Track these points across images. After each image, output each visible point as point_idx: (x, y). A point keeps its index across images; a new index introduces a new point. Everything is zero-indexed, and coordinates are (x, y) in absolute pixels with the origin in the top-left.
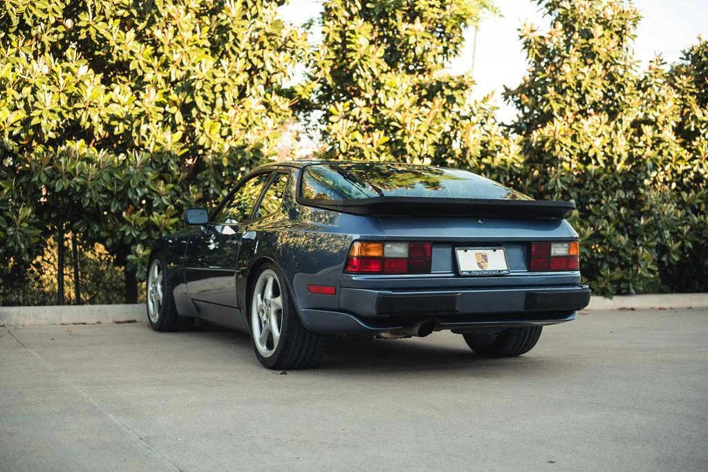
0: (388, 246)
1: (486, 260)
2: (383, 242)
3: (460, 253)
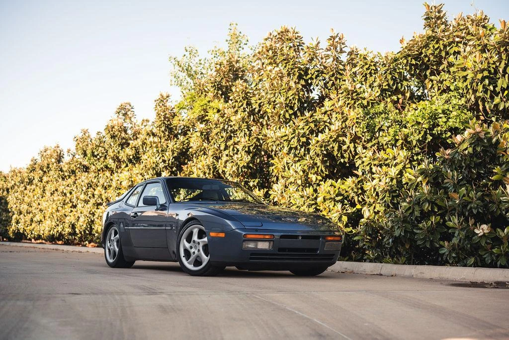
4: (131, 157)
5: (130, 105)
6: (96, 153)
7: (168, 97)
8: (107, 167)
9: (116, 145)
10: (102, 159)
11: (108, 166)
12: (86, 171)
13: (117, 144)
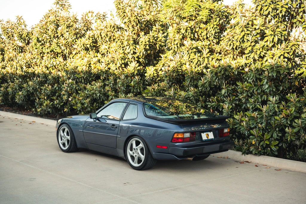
0: (185, 134)
1: (208, 135)
2: (183, 133)
3: (202, 134)
4: (88, 46)
6: (40, 39)
8: (52, 51)
9: (71, 35)
10: (48, 44)
11: (54, 50)
12: (22, 52)
13: (73, 33)
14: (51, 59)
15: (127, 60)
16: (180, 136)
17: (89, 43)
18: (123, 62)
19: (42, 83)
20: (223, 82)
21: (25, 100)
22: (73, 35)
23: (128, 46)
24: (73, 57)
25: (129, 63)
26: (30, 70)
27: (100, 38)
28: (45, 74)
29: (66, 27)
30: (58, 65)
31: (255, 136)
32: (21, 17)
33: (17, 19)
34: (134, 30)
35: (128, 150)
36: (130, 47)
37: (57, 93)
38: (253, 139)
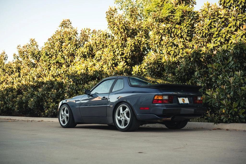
0: (164, 96)
1: (184, 100)
3: (179, 98)
4: (86, 53)
5: (69, 21)
6: (48, 53)
7: (115, 10)
9: (72, 45)
10: (54, 56)
11: (59, 61)
12: (34, 67)
13: (74, 44)
14: (57, 69)
15: (116, 61)
16: (159, 98)
17: (87, 51)
18: (114, 62)
19: (49, 89)
20: (196, 65)
21: (36, 105)
22: (74, 45)
23: (118, 49)
24: (74, 64)
25: (118, 63)
26: (40, 80)
27: (95, 46)
28: (51, 82)
29: (68, 39)
30: (62, 74)
31: (225, 105)
32: (34, 39)
33: (31, 41)
34: (122, 36)
35: (117, 116)
36: (119, 49)
37: (61, 96)
38: (223, 108)
